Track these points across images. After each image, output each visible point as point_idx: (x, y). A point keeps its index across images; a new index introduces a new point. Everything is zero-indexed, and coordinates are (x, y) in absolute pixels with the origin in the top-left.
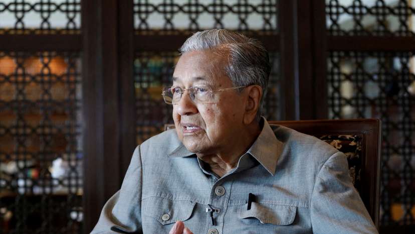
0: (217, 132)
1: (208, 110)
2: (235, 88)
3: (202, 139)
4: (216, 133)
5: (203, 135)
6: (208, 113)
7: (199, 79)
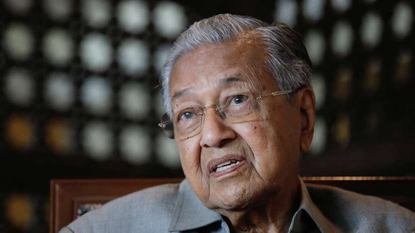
0: (273, 164)
1: (255, 128)
2: (283, 92)
3: (251, 179)
4: (270, 166)
5: (250, 172)
6: (255, 132)
7: (230, 80)
